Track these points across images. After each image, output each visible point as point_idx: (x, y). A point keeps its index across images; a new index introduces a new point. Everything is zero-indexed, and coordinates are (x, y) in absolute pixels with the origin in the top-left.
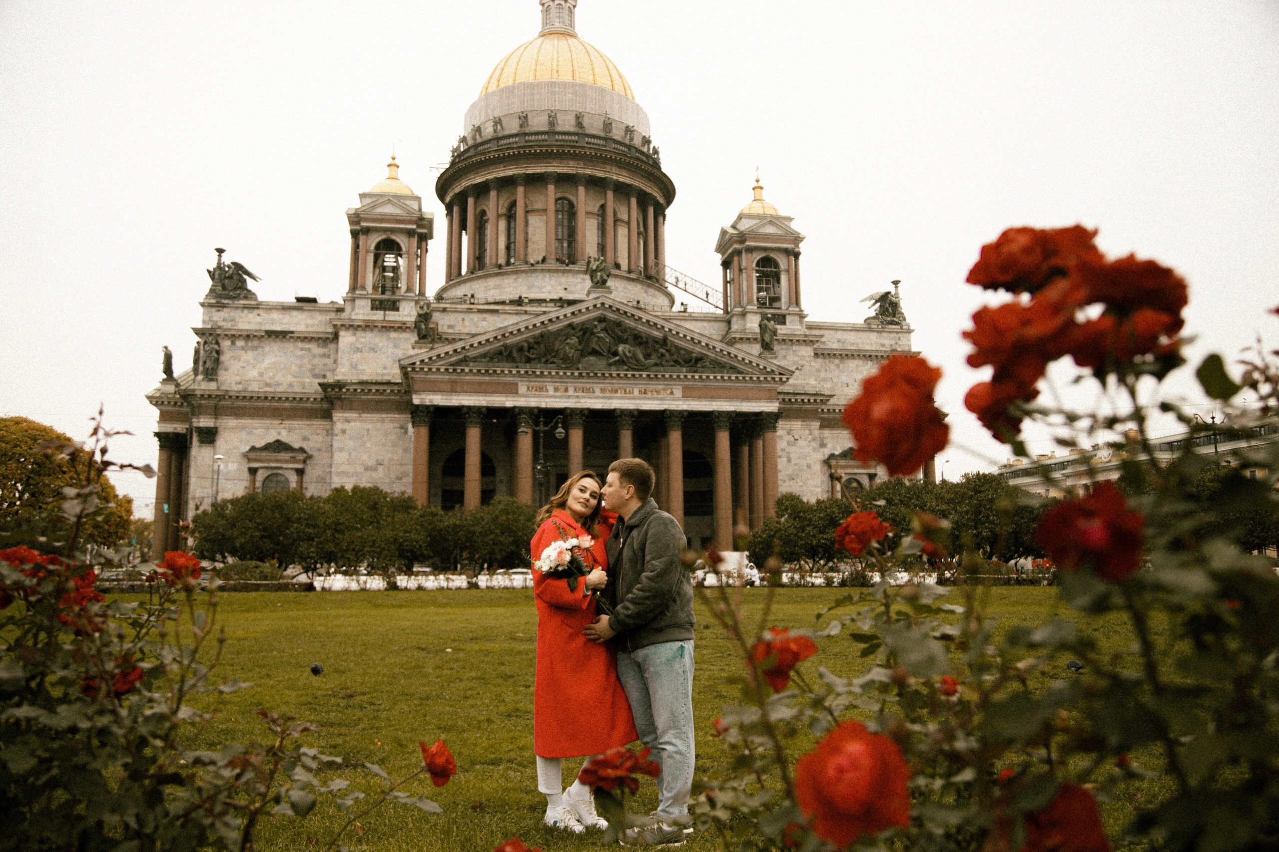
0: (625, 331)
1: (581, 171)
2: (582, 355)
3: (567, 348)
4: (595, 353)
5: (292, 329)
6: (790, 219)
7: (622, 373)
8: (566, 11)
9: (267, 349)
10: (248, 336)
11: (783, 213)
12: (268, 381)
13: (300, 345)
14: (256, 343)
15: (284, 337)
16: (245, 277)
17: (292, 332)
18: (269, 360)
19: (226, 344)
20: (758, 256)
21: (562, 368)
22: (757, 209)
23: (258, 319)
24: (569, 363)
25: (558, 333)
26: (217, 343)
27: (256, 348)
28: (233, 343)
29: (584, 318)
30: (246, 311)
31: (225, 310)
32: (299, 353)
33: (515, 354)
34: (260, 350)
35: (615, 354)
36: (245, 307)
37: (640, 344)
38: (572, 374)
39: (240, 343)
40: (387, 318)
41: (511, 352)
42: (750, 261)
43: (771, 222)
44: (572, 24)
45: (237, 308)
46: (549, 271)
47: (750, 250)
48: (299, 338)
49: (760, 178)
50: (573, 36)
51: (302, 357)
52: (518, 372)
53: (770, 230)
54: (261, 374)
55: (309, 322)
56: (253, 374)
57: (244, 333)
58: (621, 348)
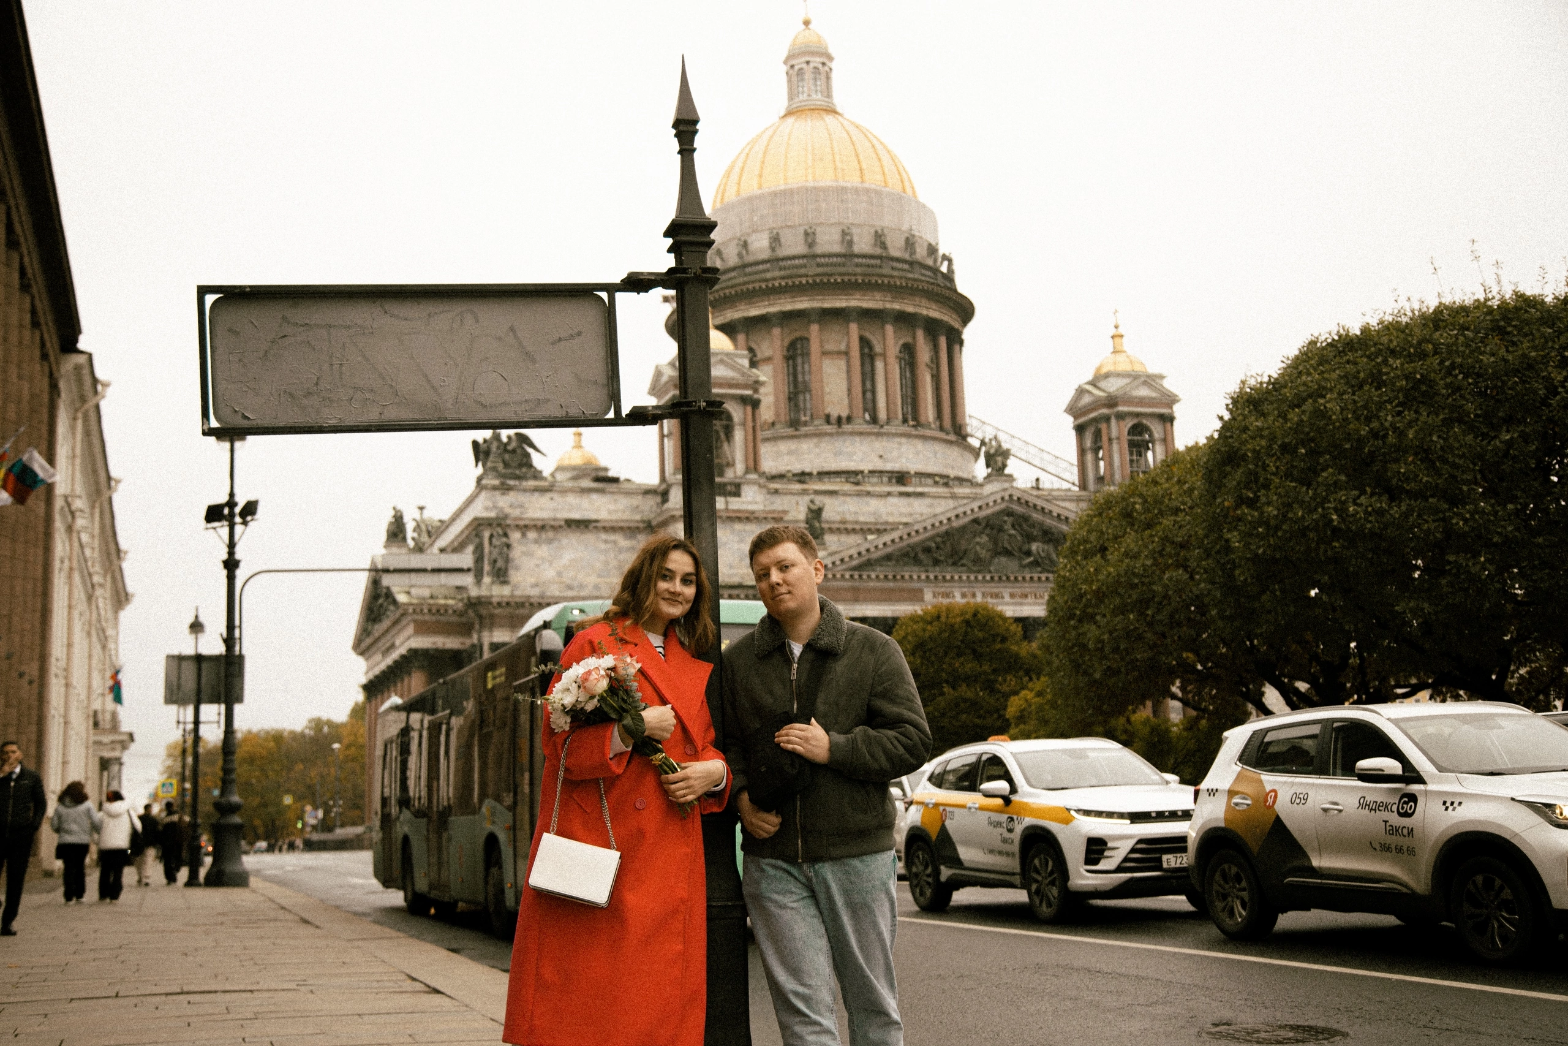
0: (1033, 526)
1: (888, 306)
2: (992, 557)
3: (978, 548)
4: (1008, 553)
5: (594, 517)
6: (1162, 377)
7: (1036, 576)
8: (823, 77)
9: (565, 541)
10: (543, 527)
11: (1151, 370)
12: (569, 582)
13: (604, 536)
14: (551, 534)
15: (587, 527)
16: (530, 450)
17: (596, 521)
18: (567, 556)
19: (515, 536)
20: (1129, 423)
21: (974, 572)
22: (1123, 366)
23: (553, 505)
24: (979, 564)
25: (963, 529)
26: (506, 535)
27: (550, 541)
28: (524, 535)
29: (989, 511)
30: (537, 494)
31: (512, 493)
32: (603, 546)
33: (922, 556)
34: (556, 544)
35: (1028, 553)
36: (536, 490)
37: (1049, 541)
38: (984, 577)
39: (532, 535)
40: (731, 507)
41: (916, 554)
42: (1118, 430)
43: (1145, 383)
44: (829, 95)
45: (525, 490)
46: (861, 434)
47: (1120, 417)
48: (604, 528)
49: (1119, 323)
50: (834, 112)
51: (606, 551)
52: (927, 577)
53: (1144, 392)
54: (559, 574)
55: (612, 507)
56: (550, 573)
57: (539, 523)
58: (1034, 547)
